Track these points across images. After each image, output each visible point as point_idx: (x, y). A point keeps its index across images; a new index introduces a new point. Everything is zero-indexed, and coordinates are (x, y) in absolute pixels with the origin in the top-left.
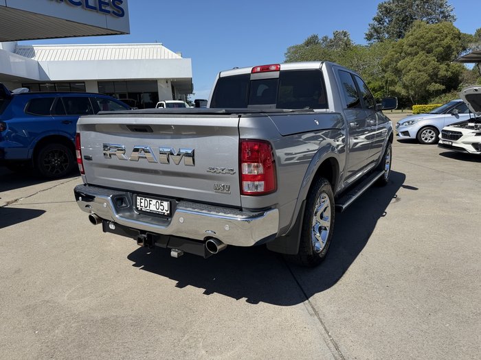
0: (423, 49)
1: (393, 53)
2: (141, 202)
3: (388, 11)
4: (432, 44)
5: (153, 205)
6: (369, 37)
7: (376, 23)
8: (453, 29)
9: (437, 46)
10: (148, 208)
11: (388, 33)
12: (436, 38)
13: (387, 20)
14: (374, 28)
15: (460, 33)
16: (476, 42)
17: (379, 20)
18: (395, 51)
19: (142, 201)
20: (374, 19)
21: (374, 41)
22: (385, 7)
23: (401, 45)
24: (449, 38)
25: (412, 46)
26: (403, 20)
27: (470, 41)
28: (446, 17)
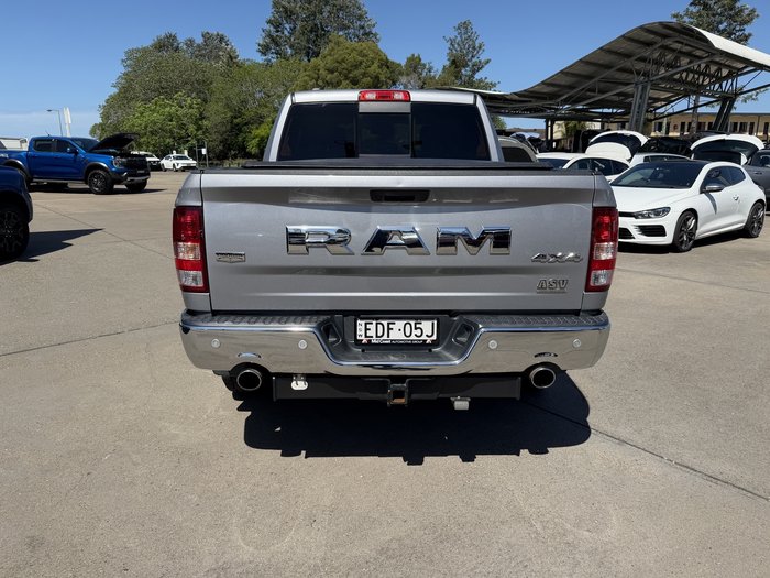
0: (347, 78)
1: (306, 78)
2: (367, 329)
3: (288, 14)
4: (356, 72)
5: (398, 331)
6: (264, 50)
7: (272, 28)
8: (378, 52)
9: (364, 75)
10: (385, 337)
11: (291, 47)
12: (361, 63)
13: (287, 26)
14: (270, 36)
15: (387, 61)
16: (408, 75)
17: (278, 26)
18: (309, 76)
19: (369, 326)
20: (269, 22)
21: (272, 57)
22: (283, 7)
23: (316, 69)
24: (376, 65)
25: (331, 71)
26: (311, 31)
27: (401, 73)
28: (367, 34)
